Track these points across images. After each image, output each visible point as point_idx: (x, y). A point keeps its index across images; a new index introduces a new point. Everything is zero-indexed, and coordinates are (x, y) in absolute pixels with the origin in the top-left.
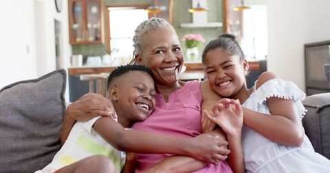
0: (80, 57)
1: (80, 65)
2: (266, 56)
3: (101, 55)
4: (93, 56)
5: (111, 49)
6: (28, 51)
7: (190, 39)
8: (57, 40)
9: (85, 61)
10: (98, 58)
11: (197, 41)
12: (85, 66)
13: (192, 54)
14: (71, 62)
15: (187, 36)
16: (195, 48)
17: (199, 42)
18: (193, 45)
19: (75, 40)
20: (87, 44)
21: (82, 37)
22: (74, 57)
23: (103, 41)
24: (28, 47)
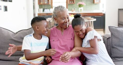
0: (42, 9)
1: (42, 12)
2: (105, 12)
3: (49, 9)
4: (46, 9)
5: (53, 7)
6: (24, 9)
7: (80, 4)
8: (34, 4)
9: (43, 11)
10: (48, 10)
11: (82, 5)
12: (44, 13)
13: (81, 10)
14: (39, 11)
15: (79, 3)
16: (82, 7)
17: (84, 5)
18: (81, 6)
19: (40, 3)
20: (44, 4)
21: (43, 2)
22: (40, 9)
23: (50, 4)
24: (24, 8)
